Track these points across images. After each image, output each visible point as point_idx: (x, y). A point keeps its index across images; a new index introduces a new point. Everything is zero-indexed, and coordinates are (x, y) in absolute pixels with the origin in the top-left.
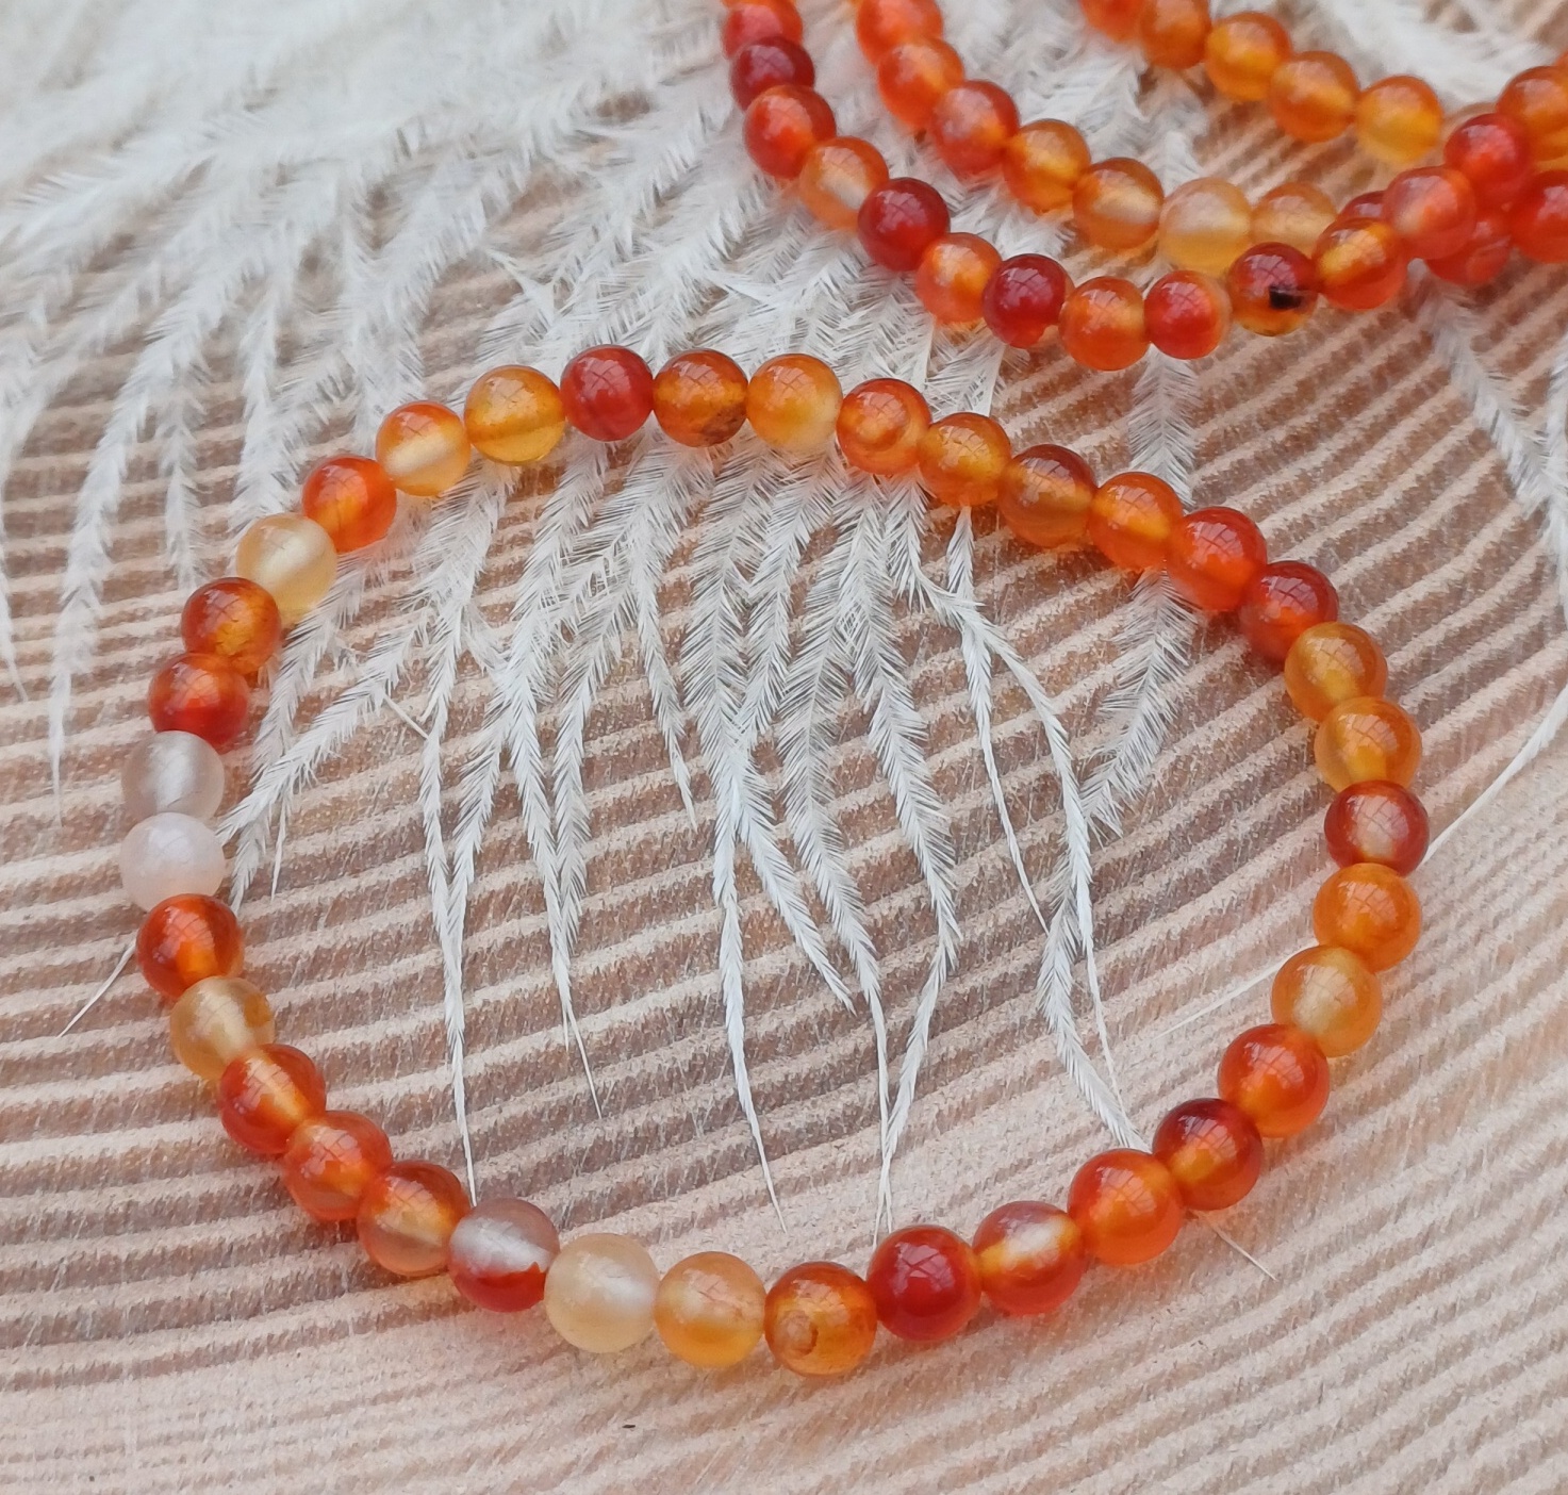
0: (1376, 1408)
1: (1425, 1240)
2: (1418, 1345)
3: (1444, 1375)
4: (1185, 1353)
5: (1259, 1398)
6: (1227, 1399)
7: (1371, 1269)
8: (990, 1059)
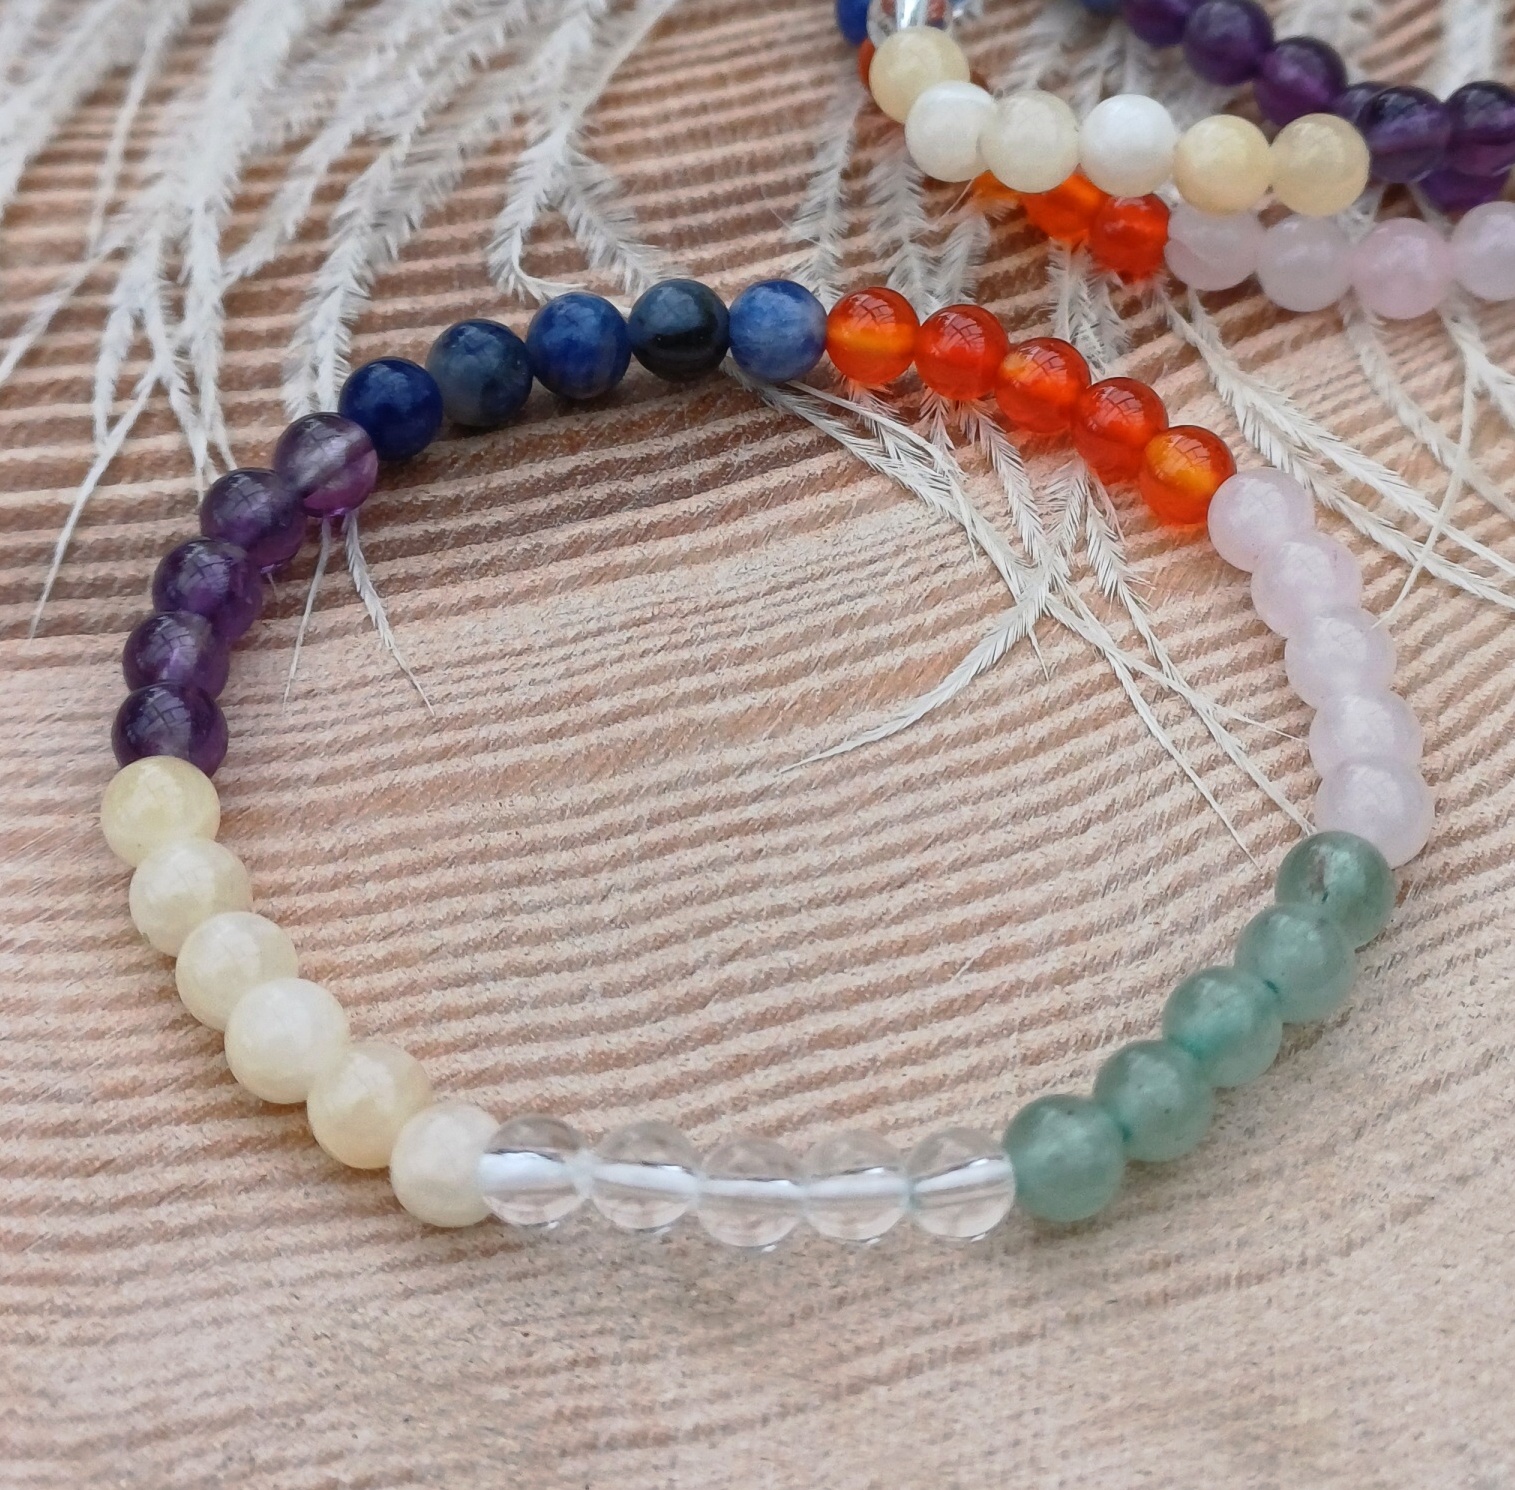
0: (651, 914)
1: (759, 796)
2: (714, 874)
3: (726, 902)
4: (500, 839)
5: (550, 886)
6: (520, 880)
7: (700, 809)
8: (434, 586)
